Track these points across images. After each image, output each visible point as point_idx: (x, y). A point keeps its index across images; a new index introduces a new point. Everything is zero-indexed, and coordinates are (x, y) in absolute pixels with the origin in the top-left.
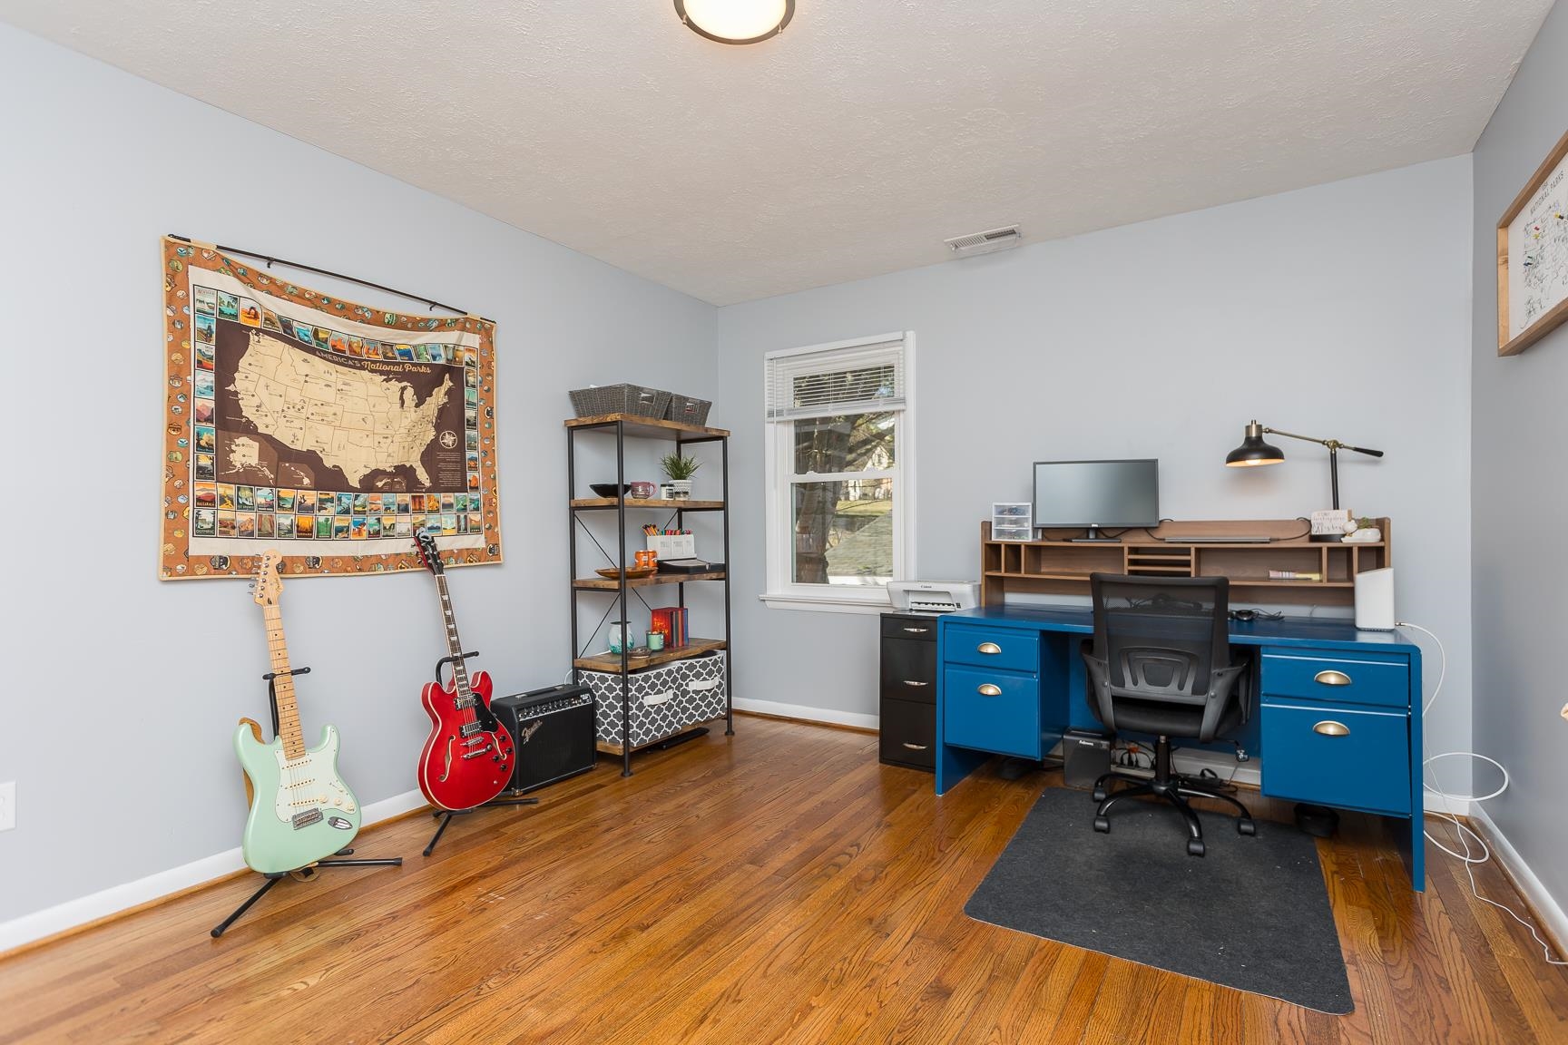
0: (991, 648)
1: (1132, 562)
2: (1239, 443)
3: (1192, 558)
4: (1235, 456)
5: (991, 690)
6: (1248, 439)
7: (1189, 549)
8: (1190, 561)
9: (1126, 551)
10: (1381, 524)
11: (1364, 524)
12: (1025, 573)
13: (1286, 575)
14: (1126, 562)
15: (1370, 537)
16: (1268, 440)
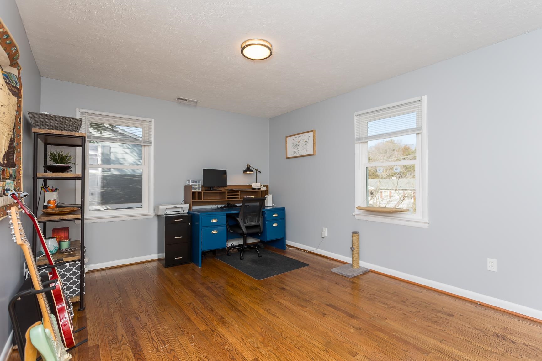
0: (214, 221)
1: (228, 195)
2: (245, 168)
3: (240, 194)
4: (245, 171)
5: (214, 232)
6: (247, 167)
7: (239, 192)
8: (239, 195)
9: (227, 192)
10: (267, 186)
11: (264, 186)
12: (198, 200)
13: (249, 197)
14: (227, 195)
15: (265, 188)
16: (251, 168)
